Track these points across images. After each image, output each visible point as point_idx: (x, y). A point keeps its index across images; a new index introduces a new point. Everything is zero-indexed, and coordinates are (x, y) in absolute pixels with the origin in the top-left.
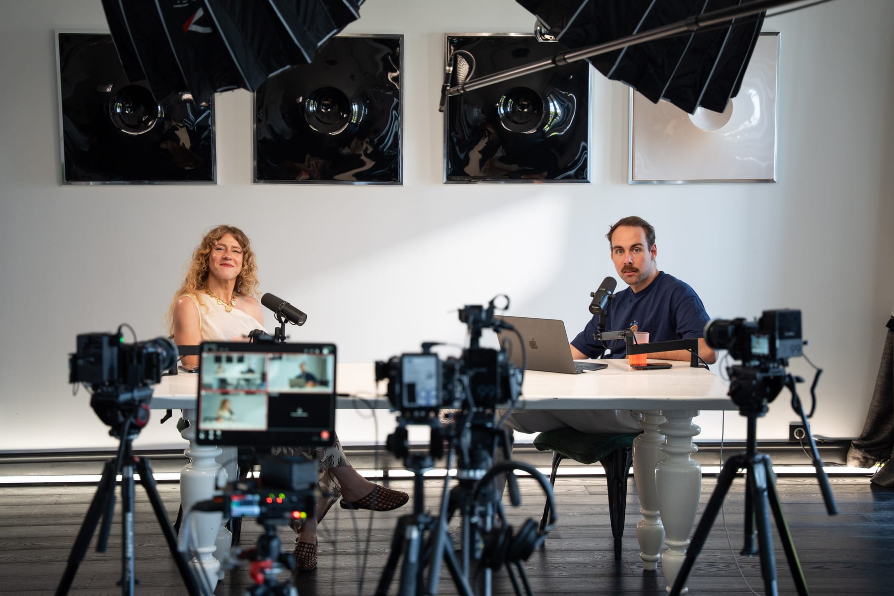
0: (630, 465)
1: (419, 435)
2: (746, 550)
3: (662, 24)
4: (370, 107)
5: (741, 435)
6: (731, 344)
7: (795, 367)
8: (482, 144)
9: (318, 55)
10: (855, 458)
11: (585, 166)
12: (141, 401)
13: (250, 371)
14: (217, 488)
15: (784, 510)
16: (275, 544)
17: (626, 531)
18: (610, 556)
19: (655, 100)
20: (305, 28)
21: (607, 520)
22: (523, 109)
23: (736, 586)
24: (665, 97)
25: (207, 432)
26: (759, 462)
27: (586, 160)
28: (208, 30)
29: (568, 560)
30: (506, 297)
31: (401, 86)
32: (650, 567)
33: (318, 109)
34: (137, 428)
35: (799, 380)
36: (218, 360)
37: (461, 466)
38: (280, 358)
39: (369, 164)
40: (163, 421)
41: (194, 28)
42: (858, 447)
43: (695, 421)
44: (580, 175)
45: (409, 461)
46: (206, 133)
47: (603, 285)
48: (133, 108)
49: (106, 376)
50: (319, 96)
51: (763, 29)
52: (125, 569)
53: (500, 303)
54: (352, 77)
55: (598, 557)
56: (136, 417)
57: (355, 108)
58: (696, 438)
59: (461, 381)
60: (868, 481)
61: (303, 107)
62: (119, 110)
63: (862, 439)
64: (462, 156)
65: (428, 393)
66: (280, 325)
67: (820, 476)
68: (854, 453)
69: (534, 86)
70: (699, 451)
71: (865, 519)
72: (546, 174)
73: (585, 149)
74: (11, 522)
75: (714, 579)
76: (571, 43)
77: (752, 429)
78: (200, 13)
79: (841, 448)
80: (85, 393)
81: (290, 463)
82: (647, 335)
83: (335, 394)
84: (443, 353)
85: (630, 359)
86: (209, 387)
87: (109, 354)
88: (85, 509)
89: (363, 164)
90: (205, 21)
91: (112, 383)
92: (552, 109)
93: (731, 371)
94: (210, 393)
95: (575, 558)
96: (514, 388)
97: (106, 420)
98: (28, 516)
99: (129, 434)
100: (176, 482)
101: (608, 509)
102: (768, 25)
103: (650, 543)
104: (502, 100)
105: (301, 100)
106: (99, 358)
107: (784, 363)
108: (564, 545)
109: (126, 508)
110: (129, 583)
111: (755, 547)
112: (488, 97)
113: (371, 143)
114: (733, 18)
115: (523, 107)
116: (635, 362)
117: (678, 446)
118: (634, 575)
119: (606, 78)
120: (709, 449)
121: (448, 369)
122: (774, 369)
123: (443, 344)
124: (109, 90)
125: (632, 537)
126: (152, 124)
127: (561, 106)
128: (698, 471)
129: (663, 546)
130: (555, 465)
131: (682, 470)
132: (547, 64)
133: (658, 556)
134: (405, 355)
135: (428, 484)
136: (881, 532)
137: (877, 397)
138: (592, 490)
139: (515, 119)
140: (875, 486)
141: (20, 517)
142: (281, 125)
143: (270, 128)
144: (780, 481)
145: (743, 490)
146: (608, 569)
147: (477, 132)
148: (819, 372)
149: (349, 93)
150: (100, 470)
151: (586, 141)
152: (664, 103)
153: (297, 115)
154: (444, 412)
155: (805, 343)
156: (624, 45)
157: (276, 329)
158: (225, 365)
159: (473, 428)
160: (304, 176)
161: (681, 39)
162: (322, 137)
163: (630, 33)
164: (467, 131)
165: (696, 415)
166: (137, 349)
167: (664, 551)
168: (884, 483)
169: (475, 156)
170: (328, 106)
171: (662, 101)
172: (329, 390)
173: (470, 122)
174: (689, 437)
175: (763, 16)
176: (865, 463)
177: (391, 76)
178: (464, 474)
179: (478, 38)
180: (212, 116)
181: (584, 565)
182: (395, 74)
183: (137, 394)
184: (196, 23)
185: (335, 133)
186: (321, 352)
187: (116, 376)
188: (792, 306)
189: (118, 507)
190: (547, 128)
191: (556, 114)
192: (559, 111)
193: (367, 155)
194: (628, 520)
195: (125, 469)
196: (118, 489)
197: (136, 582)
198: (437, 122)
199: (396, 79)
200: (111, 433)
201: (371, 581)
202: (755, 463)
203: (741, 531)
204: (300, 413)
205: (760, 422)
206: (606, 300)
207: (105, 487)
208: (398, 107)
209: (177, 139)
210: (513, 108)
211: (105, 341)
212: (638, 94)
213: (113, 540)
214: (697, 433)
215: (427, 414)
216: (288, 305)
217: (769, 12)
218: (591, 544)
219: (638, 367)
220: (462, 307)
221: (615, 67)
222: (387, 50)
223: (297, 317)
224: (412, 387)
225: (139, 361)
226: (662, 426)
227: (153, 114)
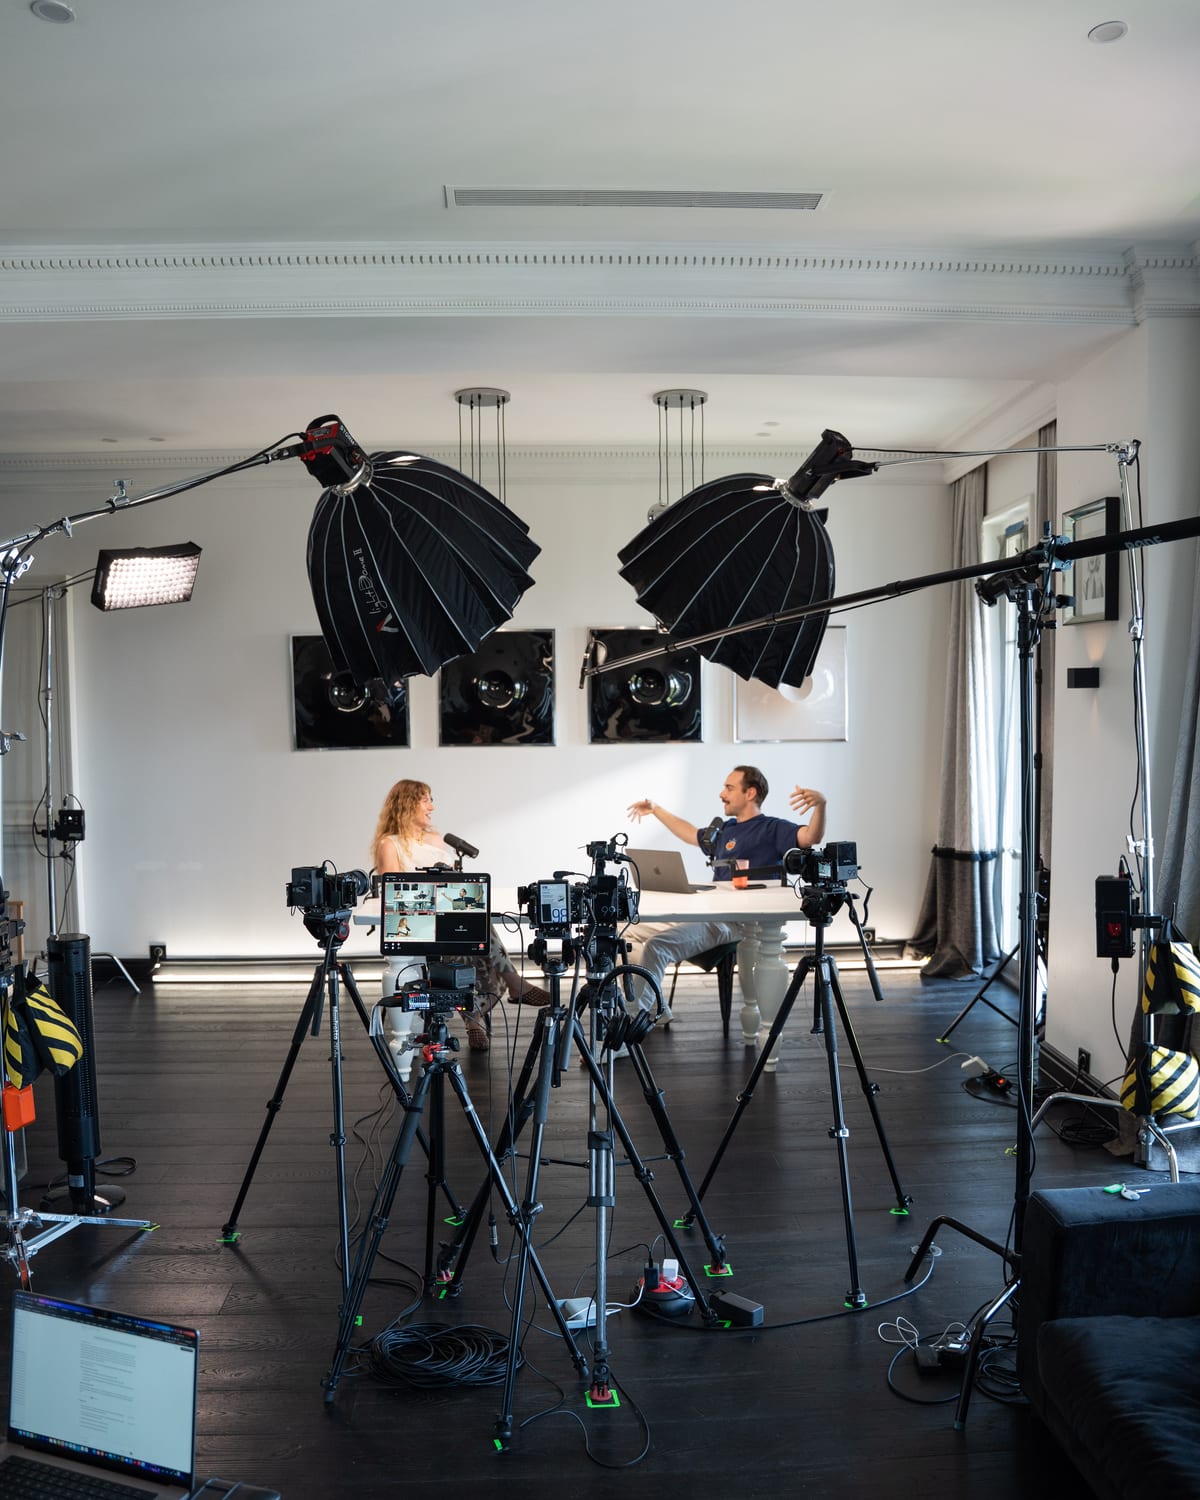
0: (736, 964)
1: (554, 945)
2: (815, 1030)
3: (750, 619)
4: (529, 685)
5: (812, 939)
6: (803, 870)
7: (852, 887)
8: (618, 713)
9: (481, 646)
10: (909, 954)
11: (699, 730)
12: (341, 920)
13: (424, 896)
14: (397, 988)
15: (844, 996)
16: (443, 1031)
17: (732, 1015)
18: (720, 1035)
19: (747, 679)
20: (471, 626)
21: (718, 1008)
22: (650, 685)
23: (816, 1056)
24: (755, 675)
25: (390, 944)
26: (825, 961)
27: (700, 724)
28: (396, 630)
29: (687, 1039)
30: (625, 835)
31: (554, 668)
32: (750, 1043)
33: (489, 688)
34: (340, 941)
35: (855, 897)
36: (397, 888)
37: (589, 969)
38: (446, 886)
39: (530, 730)
40: (368, 934)
41: (385, 629)
42: (911, 945)
43: (784, 929)
44: (696, 737)
45: (547, 966)
46: (403, 708)
47: (713, 823)
48: (347, 691)
49: (314, 901)
50: (488, 678)
51: (829, 623)
52: (333, 1049)
53: (620, 840)
54: (515, 663)
55: (710, 1036)
56: (338, 932)
57: (518, 686)
58: (784, 943)
59: (587, 904)
60: (918, 971)
61: (477, 687)
62: (336, 693)
63: (914, 939)
64: (602, 723)
65: (560, 912)
66: (458, 859)
67: (870, 969)
68: (909, 951)
69: (659, 667)
70: (788, 952)
71: (915, 1001)
72: (669, 735)
73: (699, 715)
74: (261, 1010)
75: (797, 1051)
76: (680, 634)
77: (819, 935)
78: (389, 617)
79: (899, 947)
80: (299, 915)
81: (454, 968)
82: (747, 862)
83: (489, 914)
84: (572, 881)
85: (736, 881)
86: (391, 909)
87: (316, 884)
88: (303, 1001)
89: (524, 730)
90: (394, 623)
91: (319, 906)
92: (672, 685)
93: (803, 891)
94: (392, 913)
95: (692, 1037)
96: (631, 907)
97: (316, 935)
98: (273, 1006)
99: (333, 945)
100: (380, 981)
101: (718, 999)
102: (832, 620)
103: (750, 1025)
104: (633, 679)
105: (475, 681)
106: (308, 886)
107: (844, 884)
108: (684, 1027)
109: (333, 1002)
110: (337, 1059)
111: (822, 1028)
112: (622, 676)
113: (531, 713)
114: (805, 614)
115: (650, 684)
116: (737, 884)
117: (770, 950)
118: (738, 1049)
119: (708, 662)
120: (793, 950)
121: (577, 894)
122: (836, 890)
123: (573, 874)
124: (329, 677)
125: (737, 1020)
126: (361, 703)
127: (680, 683)
128: (786, 969)
129: (760, 1027)
130: (677, 965)
131: (774, 968)
132: (661, 651)
133: (757, 1034)
134: (541, 882)
135: (562, 981)
136: (926, 1010)
137: (926, 906)
138: (708, 984)
139: (644, 693)
140: (923, 975)
141: (268, 1006)
142: (459, 701)
143: (452, 703)
144: (841, 974)
145: (813, 981)
146: (720, 1046)
147: (614, 705)
148: (870, 890)
149: (513, 676)
150: (314, 971)
151: (700, 708)
152: (753, 680)
153: (472, 693)
154: (574, 926)
155: (859, 868)
156: (722, 635)
157: (456, 862)
158: (402, 892)
159: (599, 939)
160: (478, 739)
161: (765, 631)
162: (492, 709)
163: (726, 626)
164: (606, 704)
165: (784, 924)
166: (338, 879)
167: (760, 1031)
168: (930, 973)
169: (613, 722)
170: (496, 686)
171: (752, 679)
172: (485, 911)
173: (609, 697)
174: (780, 942)
175: (828, 613)
176: (917, 957)
177: (545, 661)
178: (593, 976)
179: (614, 631)
180: (406, 695)
181: (699, 1042)
182: (549, 659)
183: (338, 915)
184: (386, 625)
185: (502, 707)
186: (478, 881)
187: (322, 901)
188: (849, 840)
189: (327, 1000)
190: (669, 700)
191: (675, 689)
192: (678, 687)
193: (527, 723)
194: (734, 1007)
195: (331, 972)
196: (326, 986)
197: (342, 1059)
198: (582, 697)
199: (550, 663)
200: (320, 945)
201: (520, 1057)
202: (822, 962)
203: (812, 1014)
204: (461, 929)
205: (827, 931)
206: (715, 835)
207: (317, 985)
208: (552, 685)
209: (380, 714)
210: (642, 684)
211: (313, 872)
212: (739, 677)
213: (324, 1025)
214: (785, 939)
215: (560, 929)
216: (464, 842)
217: (833, 610)
218: (706, 1026)
219: (740, 888)
220: (589, 843)
221: (714, 653)
222: (542, 641)
223: (471, 852)
224: (547, 907)
225: (339, 889)
226: (758, 934)
227: (361, 695)
